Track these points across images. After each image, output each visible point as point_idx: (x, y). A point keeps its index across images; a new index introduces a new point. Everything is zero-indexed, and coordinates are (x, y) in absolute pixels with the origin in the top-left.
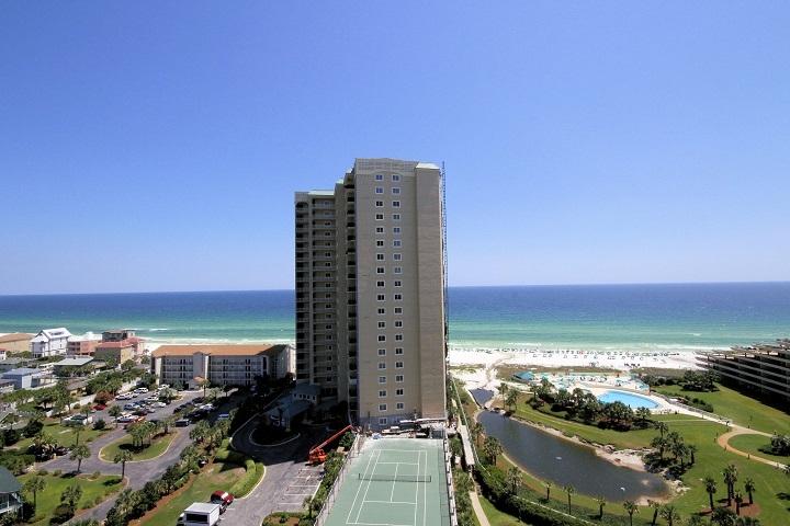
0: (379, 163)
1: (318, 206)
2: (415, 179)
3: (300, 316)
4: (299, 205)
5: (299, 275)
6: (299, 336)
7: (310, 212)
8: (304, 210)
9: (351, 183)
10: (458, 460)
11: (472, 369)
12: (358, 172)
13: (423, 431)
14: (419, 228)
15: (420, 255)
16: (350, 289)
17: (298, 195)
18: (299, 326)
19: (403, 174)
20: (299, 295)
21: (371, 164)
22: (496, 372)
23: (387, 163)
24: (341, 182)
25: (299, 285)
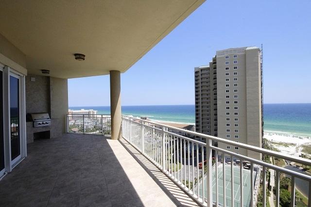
0: (227, 51)
1: (203, 72)
2: (245, 55)
3: (197, 114)
4: (196, 73)
5: (196, 99)
6: (197, 122)
7: (200, 75)
8: (198, 74)
9: (215, 62)
10: (266, 183)
11: (286, 145)
12: (217, 57)
13: (247, 166)
14: (247, 78)
15: (247, 89)
16: (215, 105)
17: (195, 68)
18: (197, 118)
19: (238, 54)
20: (197, 107)
21: (223, 52)
22: (302, 149)
23: (231, 50)
24: (212, 61)
25: (197, 103)
